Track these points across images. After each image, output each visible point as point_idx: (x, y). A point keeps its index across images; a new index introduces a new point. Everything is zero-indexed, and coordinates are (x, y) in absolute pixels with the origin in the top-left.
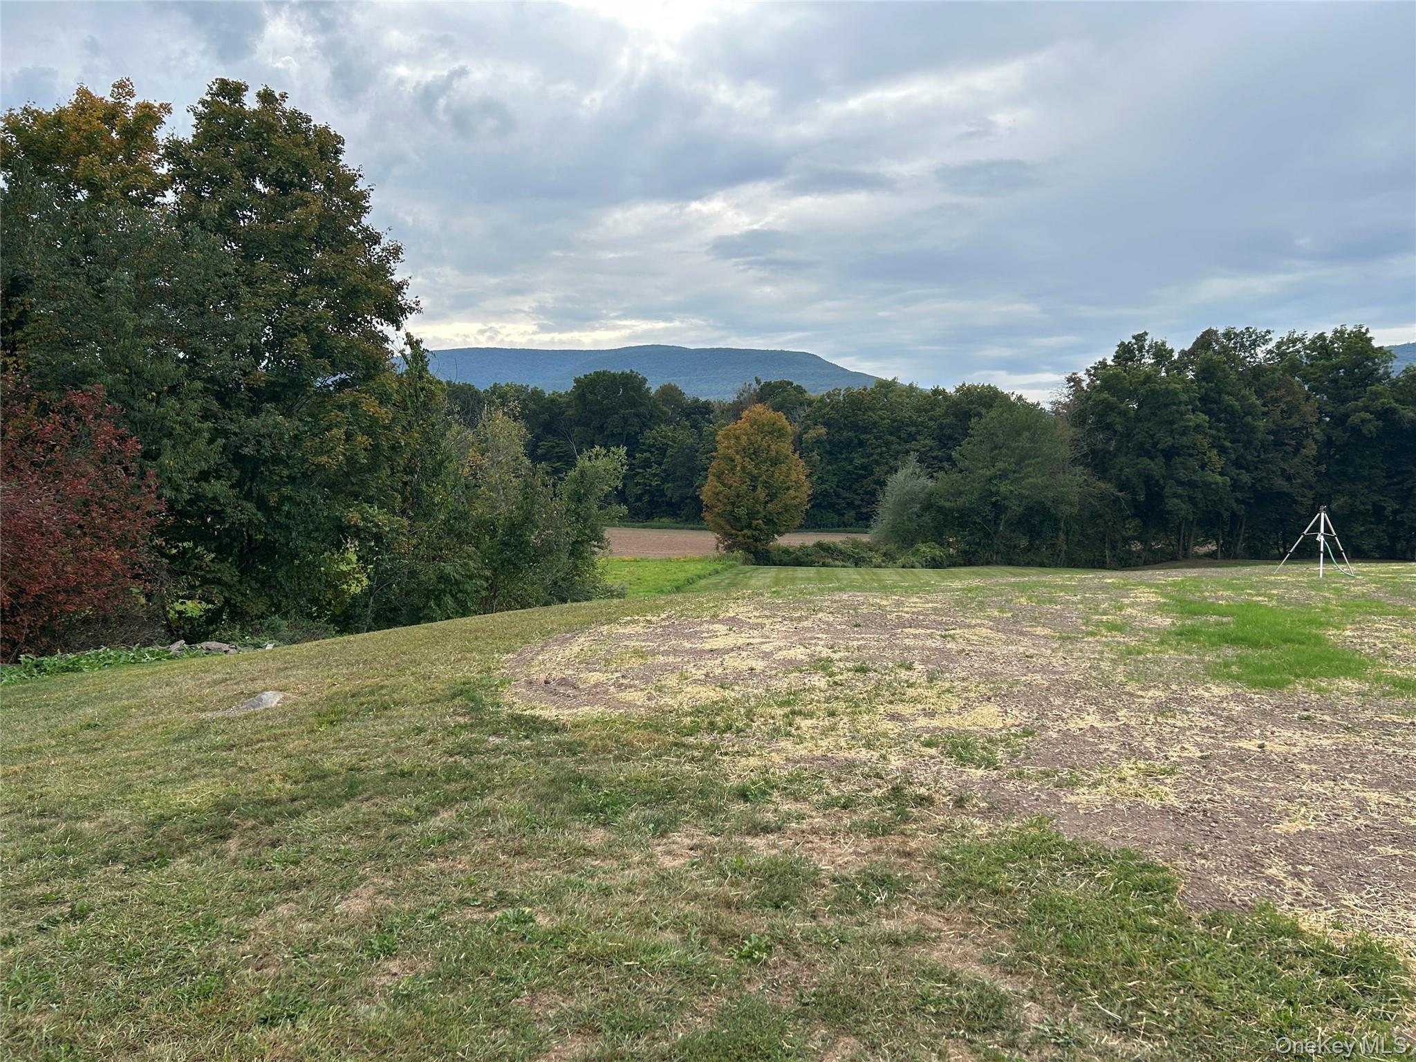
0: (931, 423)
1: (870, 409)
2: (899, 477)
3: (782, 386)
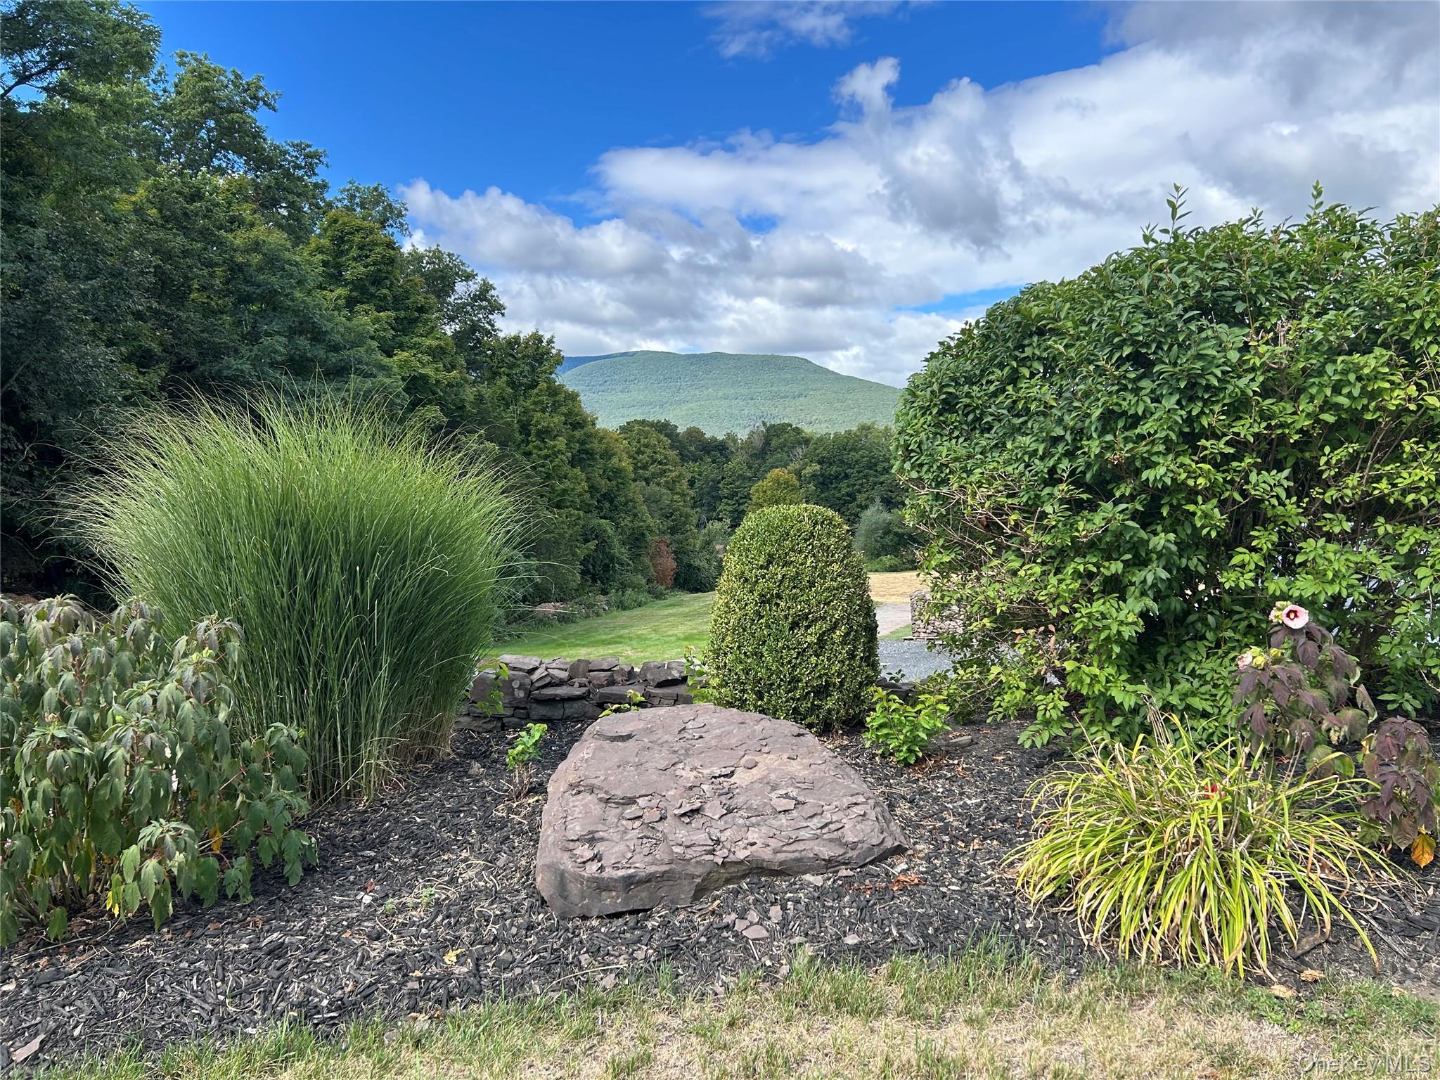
1: (854, 449)
2: (868, 512)
3: (784, 428)
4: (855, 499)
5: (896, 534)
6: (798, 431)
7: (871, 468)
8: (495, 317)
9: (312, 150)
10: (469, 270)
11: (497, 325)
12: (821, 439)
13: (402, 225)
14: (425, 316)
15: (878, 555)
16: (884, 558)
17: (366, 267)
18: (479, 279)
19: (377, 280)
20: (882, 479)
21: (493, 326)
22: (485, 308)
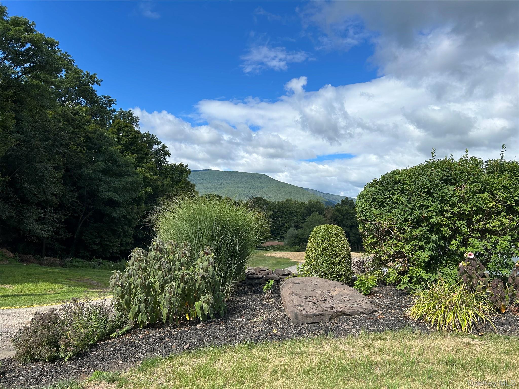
0: (301, 212)
1: (284, 208)
2: (290, 230)
3: (260, 199)
4: (284, 225)
5: (300, 238)
6: (265, 200)
7: (290, 214)
8: (167, 157)
9: (111, 99)
10: (159, 141)
11: (167, 160)
12: (273, 203)
13: (137, 124)
14: (147, 156)
15: (293, 246)
16: (295, 247)
17: (128, 139)
18: (162, 144)
19: (131, 144)
20: (294, 218)
21: (166, 160)
22: (163, 154)
